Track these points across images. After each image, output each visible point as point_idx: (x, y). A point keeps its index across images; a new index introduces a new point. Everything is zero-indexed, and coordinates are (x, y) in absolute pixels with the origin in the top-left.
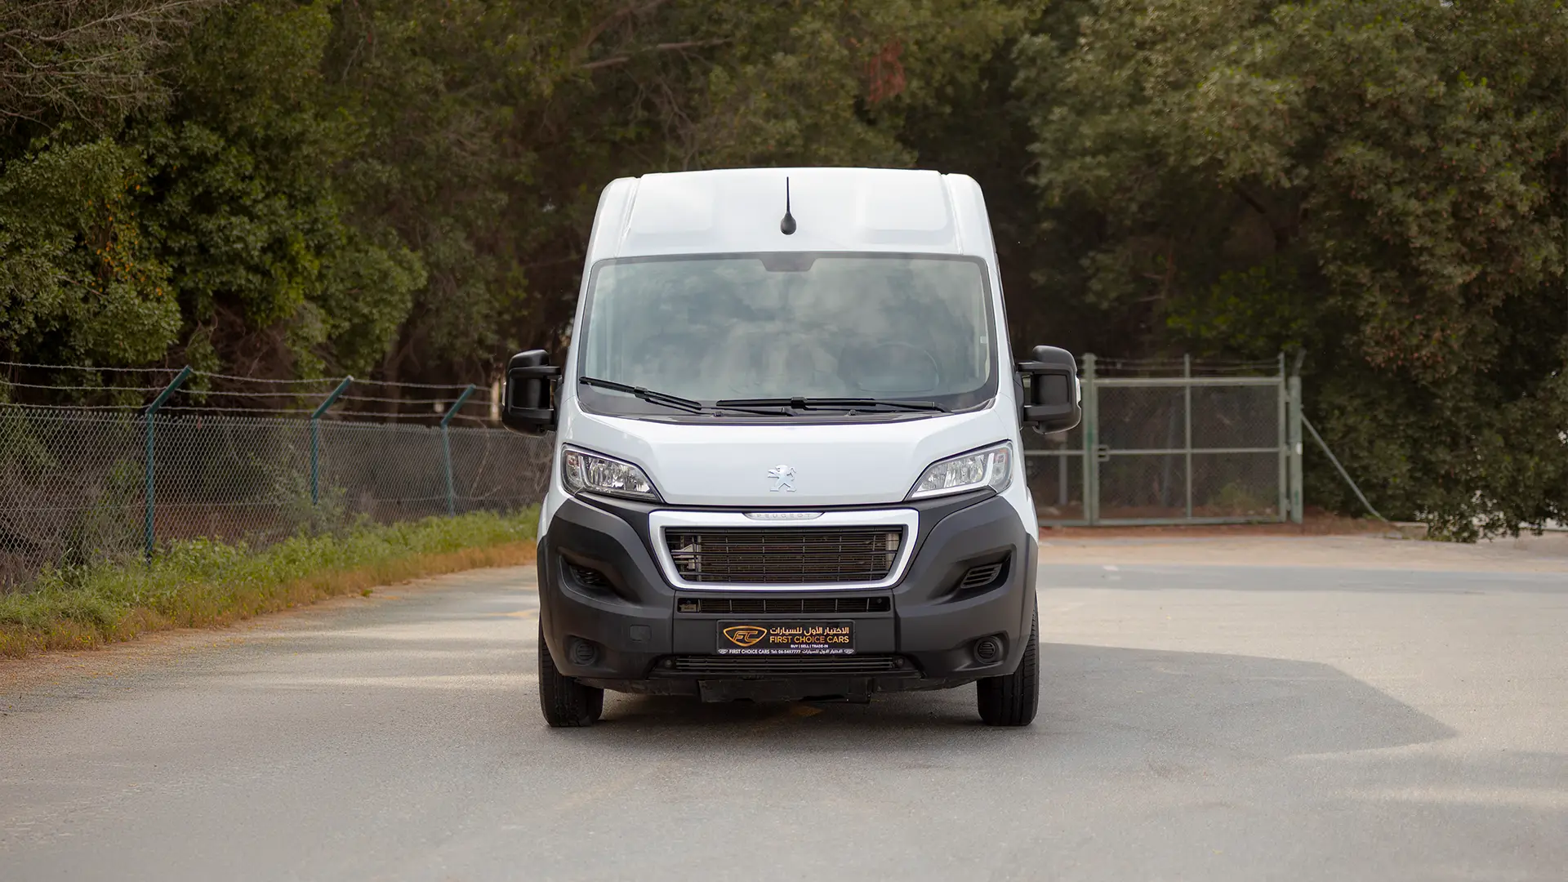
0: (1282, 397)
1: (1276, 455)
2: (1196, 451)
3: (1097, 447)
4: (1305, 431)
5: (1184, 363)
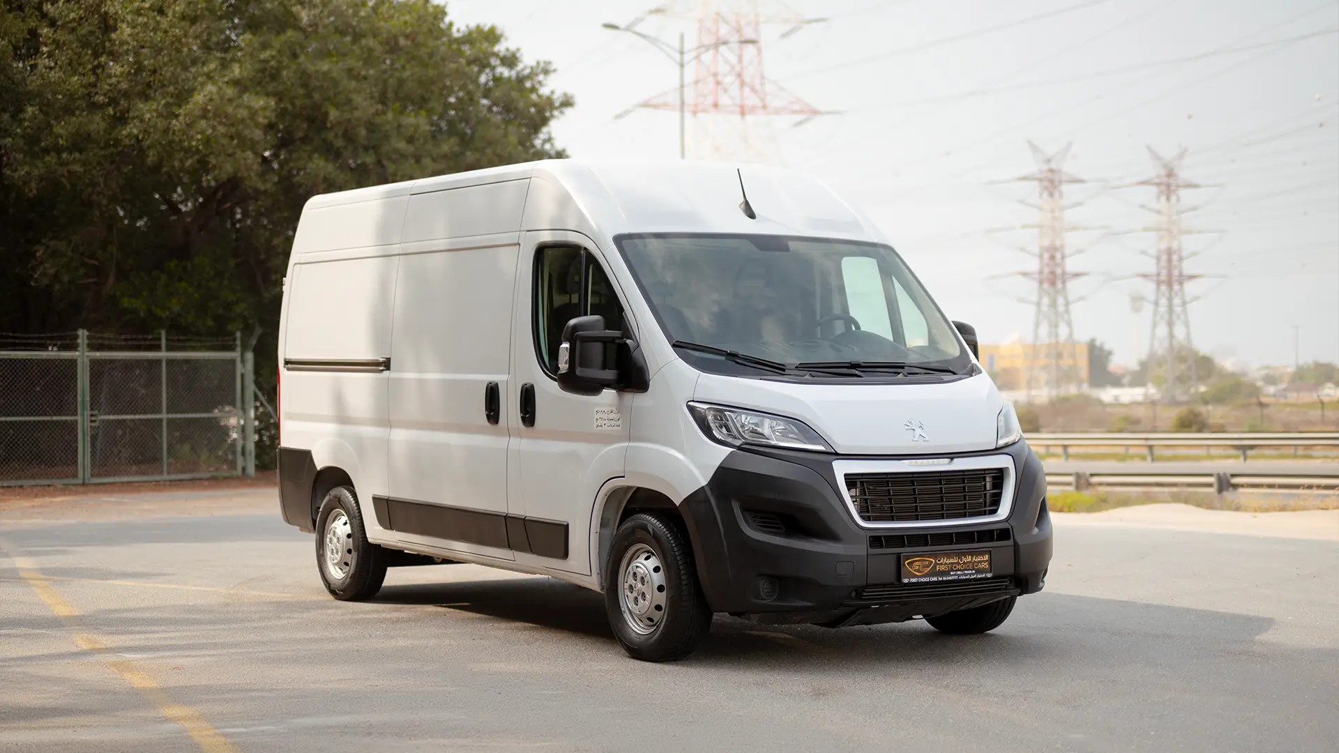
0: (239, 369)
2: (171, 416)
3: (89, 413)
4: (256, 398)
5: (160, 339)
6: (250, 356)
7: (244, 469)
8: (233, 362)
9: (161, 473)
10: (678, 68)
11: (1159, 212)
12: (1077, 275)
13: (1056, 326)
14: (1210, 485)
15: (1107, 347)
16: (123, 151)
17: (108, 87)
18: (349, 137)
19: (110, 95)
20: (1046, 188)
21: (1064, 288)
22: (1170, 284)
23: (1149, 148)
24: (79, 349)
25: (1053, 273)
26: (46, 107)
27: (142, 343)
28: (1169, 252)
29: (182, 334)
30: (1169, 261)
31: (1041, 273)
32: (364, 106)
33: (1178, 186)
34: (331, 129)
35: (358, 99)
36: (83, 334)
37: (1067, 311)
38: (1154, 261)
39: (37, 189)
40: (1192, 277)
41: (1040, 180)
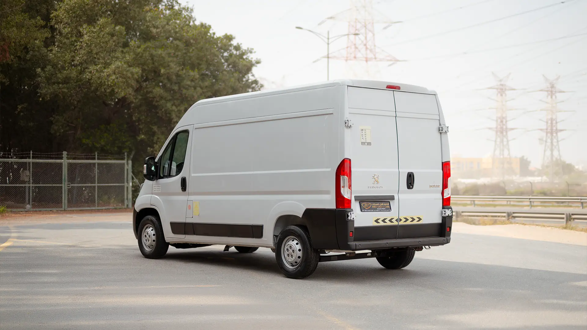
0: (126, 167)
1: (124, 186)
2: (99, 185)
3: (67, 183)
4: (133, 179)
5: (95, 155)
6: (130, 162)
7: (127, 205)
8: (124, 164)
9: (95, 206)
10: (327, 45)
11: (547, 103)
12: (512, 129)
13: (503, 151)
14: (563, 218)
15: (529, 160)
16: (83, 83)
17: (78, 58)
18: (169, 79)
19: (80, 61)
20: (499, 92)
21: (506, 134)
22: (552, 133)
23: (543, 76)
24: (64, 159)
25: (502, 128)
26: (54, 66)
27: (90, 157)
28: (552, 120)
29: (104, 153)
30: (552, 123)
31: (496, 128)
32: (174, 68)
33: (555, 92)
34: (162, 76)
35: (172, 65)
36: (65, 153)
37: (508, 144)
38: (545, 123)
39: (50, 98)
40: (561, 130)
41: (497, 89)
